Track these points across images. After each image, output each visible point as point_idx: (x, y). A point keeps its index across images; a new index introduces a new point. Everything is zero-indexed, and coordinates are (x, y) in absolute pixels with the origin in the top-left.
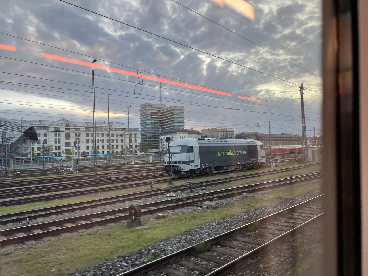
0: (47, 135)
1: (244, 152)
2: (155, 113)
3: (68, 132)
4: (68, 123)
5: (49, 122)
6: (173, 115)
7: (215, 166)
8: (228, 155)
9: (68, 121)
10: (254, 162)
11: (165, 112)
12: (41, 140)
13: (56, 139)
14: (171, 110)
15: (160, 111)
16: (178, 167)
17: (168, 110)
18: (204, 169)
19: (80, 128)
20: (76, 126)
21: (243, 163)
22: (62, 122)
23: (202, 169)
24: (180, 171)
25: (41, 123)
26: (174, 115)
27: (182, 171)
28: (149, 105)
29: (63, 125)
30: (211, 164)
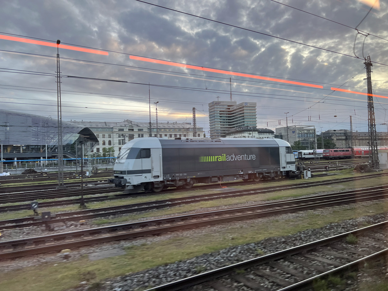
0: (112, 136)
1: (253, 157)
2: (223, 111)
3: (131, 133)
4: (132, 124)
5: (114, 123)
6: (243, 113)
7: (194, 177)
8: (219, 161)
9: (132, 122)
10: (272, 171)
11: (235, 110)
12: (106, 141)
13: (119, 140)
14: (242, 107)
15: (229, 109)
16: (122, 180)
17: (238, 107)
18: (172, 181)
19: (143, 129)
20: (140, 127)
21: (250, 172)
22: (126, 123)
23: (168, 181)
24: (125, 185)
25: (106, 124)
26: (245, 113)
27: (127, 184)
28: (218, 103)
29: (127, 126)
30: (185, 174)
